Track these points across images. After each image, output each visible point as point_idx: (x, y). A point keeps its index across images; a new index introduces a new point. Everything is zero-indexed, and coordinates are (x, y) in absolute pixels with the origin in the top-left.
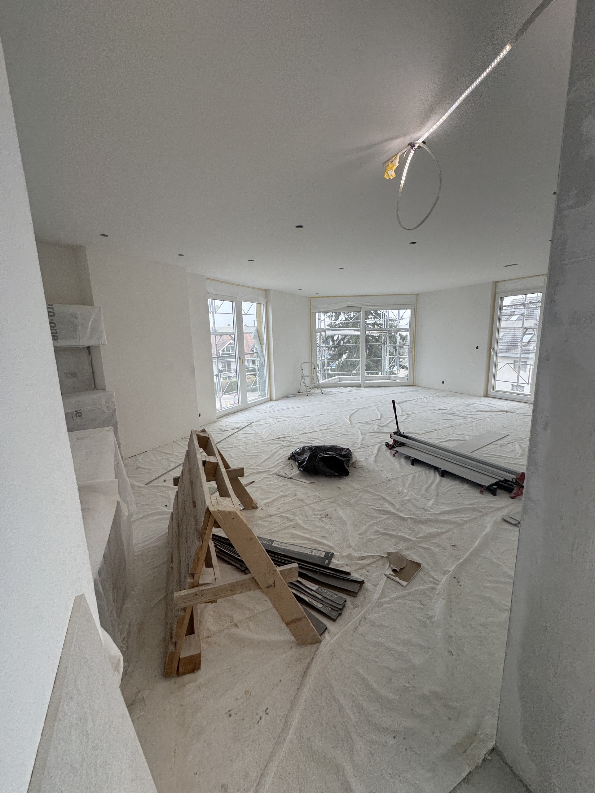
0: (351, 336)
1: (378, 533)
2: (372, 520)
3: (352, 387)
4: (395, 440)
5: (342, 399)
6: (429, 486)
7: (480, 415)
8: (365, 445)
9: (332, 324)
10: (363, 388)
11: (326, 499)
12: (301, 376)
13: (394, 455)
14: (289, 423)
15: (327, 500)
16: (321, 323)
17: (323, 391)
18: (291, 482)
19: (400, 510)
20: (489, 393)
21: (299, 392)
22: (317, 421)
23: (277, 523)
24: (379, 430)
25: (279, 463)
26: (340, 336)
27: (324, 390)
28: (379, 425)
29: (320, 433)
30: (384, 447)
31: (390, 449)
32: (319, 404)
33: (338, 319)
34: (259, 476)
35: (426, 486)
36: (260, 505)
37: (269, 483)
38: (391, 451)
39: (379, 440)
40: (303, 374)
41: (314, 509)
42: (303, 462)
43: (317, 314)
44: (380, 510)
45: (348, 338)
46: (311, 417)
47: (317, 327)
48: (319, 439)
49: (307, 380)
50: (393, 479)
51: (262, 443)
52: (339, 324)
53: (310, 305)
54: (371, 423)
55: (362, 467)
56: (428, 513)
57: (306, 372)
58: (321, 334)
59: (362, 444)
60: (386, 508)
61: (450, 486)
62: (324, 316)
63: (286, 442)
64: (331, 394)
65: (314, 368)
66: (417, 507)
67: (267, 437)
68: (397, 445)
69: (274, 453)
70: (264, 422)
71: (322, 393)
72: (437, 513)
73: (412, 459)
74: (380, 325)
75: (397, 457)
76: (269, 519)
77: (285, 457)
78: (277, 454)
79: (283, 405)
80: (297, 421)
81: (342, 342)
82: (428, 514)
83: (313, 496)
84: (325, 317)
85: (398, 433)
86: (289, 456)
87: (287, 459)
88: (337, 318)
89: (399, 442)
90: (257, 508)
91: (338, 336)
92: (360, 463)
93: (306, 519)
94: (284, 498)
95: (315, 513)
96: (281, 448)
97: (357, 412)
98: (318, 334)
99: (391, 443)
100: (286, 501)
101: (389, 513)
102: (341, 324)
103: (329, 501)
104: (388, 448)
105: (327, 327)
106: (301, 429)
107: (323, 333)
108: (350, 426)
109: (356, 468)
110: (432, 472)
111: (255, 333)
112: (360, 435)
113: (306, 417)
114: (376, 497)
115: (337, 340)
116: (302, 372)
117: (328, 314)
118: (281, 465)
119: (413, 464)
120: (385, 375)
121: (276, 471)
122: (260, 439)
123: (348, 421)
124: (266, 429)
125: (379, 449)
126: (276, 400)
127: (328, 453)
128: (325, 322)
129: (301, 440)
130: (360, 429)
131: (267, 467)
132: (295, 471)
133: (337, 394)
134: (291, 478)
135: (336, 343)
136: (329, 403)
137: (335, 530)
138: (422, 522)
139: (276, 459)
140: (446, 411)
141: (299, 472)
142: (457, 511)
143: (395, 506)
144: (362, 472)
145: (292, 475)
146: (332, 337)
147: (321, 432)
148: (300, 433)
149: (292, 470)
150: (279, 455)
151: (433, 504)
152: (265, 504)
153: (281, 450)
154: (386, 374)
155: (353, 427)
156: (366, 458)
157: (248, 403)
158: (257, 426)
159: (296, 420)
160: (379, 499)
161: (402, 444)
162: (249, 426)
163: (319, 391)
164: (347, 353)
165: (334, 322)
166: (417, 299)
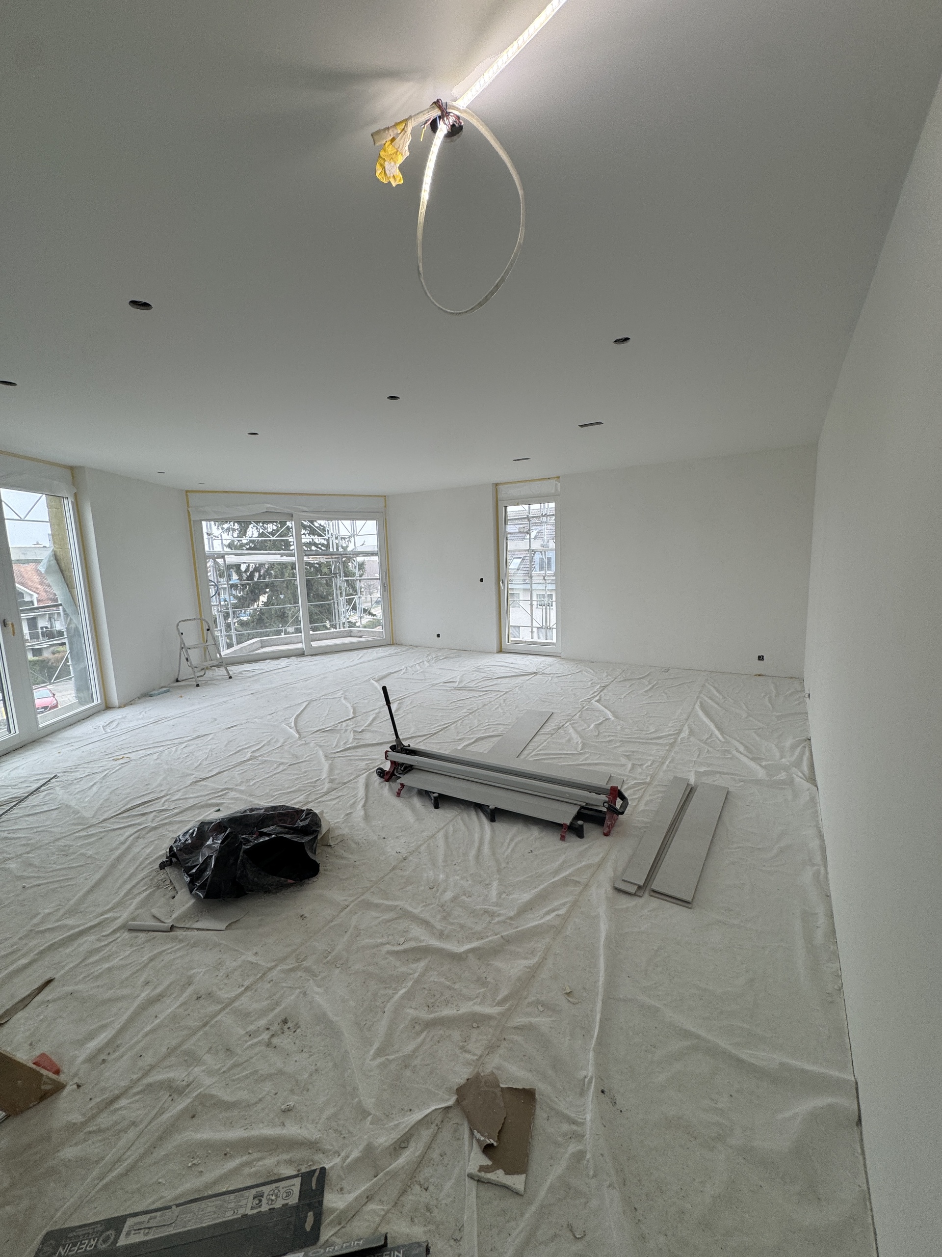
0: (272, 565)
1: (418, 1028)
2: (396, 990)
3: (288, 657)
4: (395, 762)
5: (273, 686)
6: (479, 850)
7: (505, 684)
8: (337, 781)
9: (236, 543)
10: (310, 657)
11: (276, 965)
12: (179, 647)
13: (398, 794)
14: (158, 761)
15: (279, 968)
16: (214, 541)
17: (230, 673)
18: (174, 939)
19: (446, 932)
20: (503, 647)
21: (177, 681)
22: (227, 744)
23: (134, 1124)
24: (356, 741)
25: (134, 887)
26: (251, 565)
27: (233, 669)
28: (355, 732)
29: (236, 772)
30: (376, 779)
31: (387, 780)
32: (225, 702)
33: (245, 534)
34: (68, 950)
35: (473, 853)
36: (73, 1070)
37: (106, 965)
38: (390, 786)
39: (363, 764)
40: (182, 642)
41: (248, 1015)
42: (202, 871)
43: (204, 523)
44: (405, 951)
45: (267, 567)
46: (211, 736)
47: (207, 549)
48: (236, 790)
49: (195, 656)
50: (411, 853)
51: (84, 833)
52: (247, 544)
53: (188, 506)
54: (339, 728)
55: (342, 840)
56: (497, 919)
57: (191, 639)
58: (215, 562)
59: (331, 781)
60: (416, 939)
61: (511, 840)
62: (218, 528)
63: (152, 815)
64: (250, 677)
65: (208, 630)
66: (473, 913)
67: (96, 813)
68: (401, 772)
69: (119, 859)
70: (88, 770)
71: (230, 677)
72: (512, 914)
73: (435, 797)
74: (320, 546)
75: (405, 796)
76: (104, 1120)
77: (150, 863)
78: (130, 857)
79: (141, 716)
80: (179, 752)
81: (257, 575)
82: (498, 922)
83: (240, 966)
84: (221, 531)
85: (398, 747)
86: (161, 856)
87: (156, 866)
88: (243, 532)
89: (403, 764)
90: (59, 1087)
91: (249, 565)
92: (338, 832)
93: (229, 1063)
94: (157, 1007)
95: (252, 1027)
96: (138, 838)
97: (309, 709)
98: (210, 563)
99: (387, 767)
100: (162, 1017)
101: (424, 951)
102: (251, 544)
103: (283, 971)
104: (382, 780)
105: (227, 550)
106: (189, 772)
107: (220, 561)
108: (300, 742)
109: (330, 846)
110: (473, 814)
111: (49, 561)
112: (323, 759)
113: (198, 737)
114: (387, 916)
115: (246, 571)
116: (182, 639)
117: (226, 526)
118: (140, 893)
119: (436, 806)
120: (342, 629)
121: (124, 916)
122: (76, 822)
123: (293, 732)
124: (95, 789)
125: (367, 786)
126: (120, 707)
127: (265, 830)
128: (222, 539)
129: (191, 802)
130: (320, 746)
131: (99, 910)
132: (185, 901)
133: (261, 676)
134: (172, 928)
135: (245, 576)
136: (248, 697)
137: (313, 1068)
138: (495, 951)
139: (126, 876)
140: (456, 685)
141: (193, 901)
142: (542, 898)
143: (433, 927)
144: (345, 855)
145: (174, 916)
146: (238, 567)
147: (238, 768)
148: (189, 782)
149: (174, 897)
150: (134, 859)
151: (499, 894)
152: (90, 1059)
153: (141, 841)
154: (344, 627)
155: (306, 744)
156: (347, 814)
157: (41, 726)
158: (67, 785)
159: (174, 749)
160: (396, 919)
161: (408, 769)
162: (43, 788)
163: (221, 672)
164: (267, 592)
165: (239, 541)
166: (386, 505)
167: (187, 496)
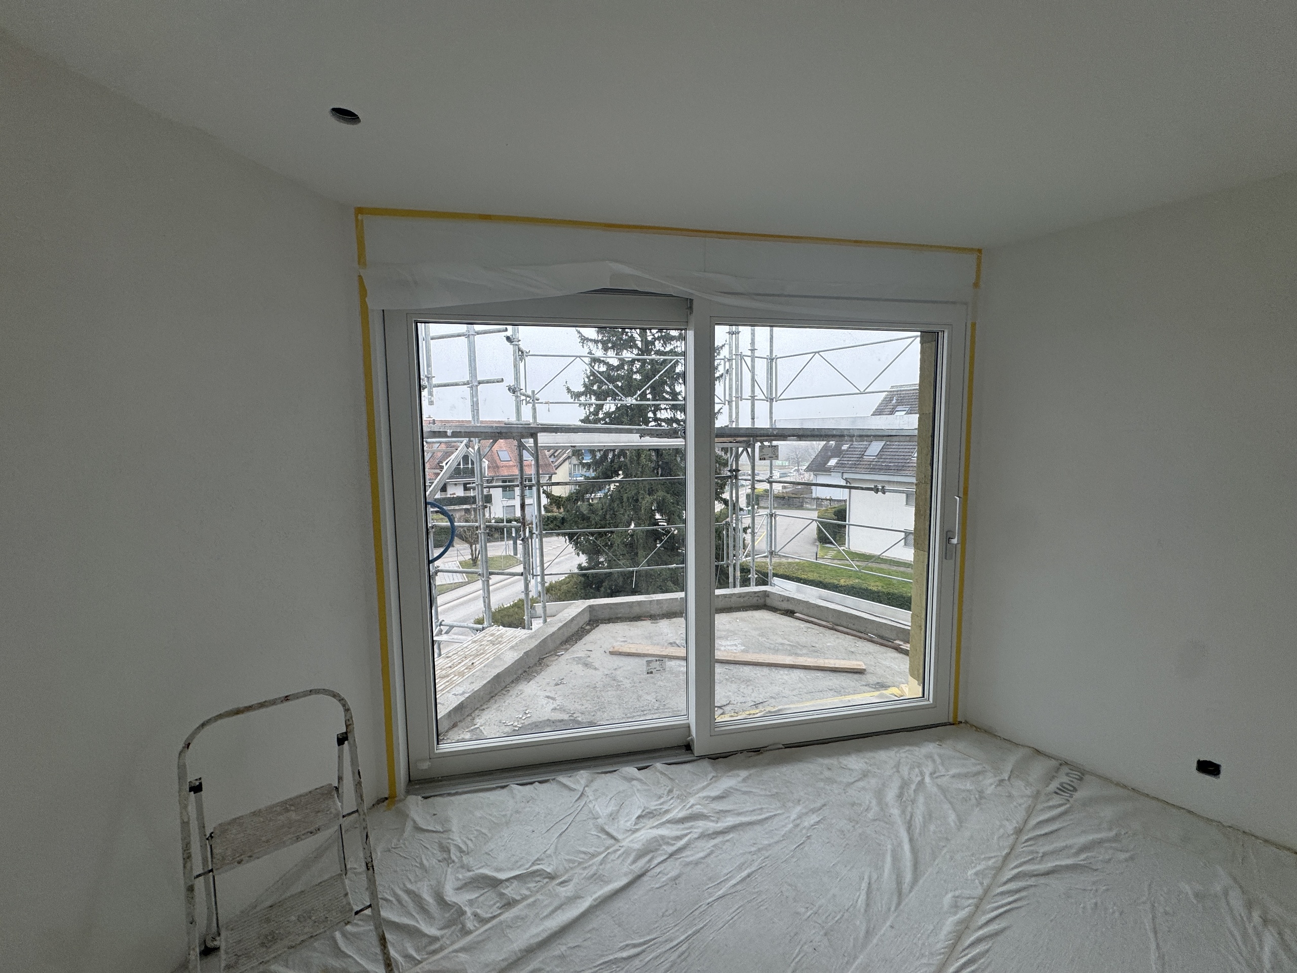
53: (361, 260)
166: (978, 277)
167: (359, 225)
